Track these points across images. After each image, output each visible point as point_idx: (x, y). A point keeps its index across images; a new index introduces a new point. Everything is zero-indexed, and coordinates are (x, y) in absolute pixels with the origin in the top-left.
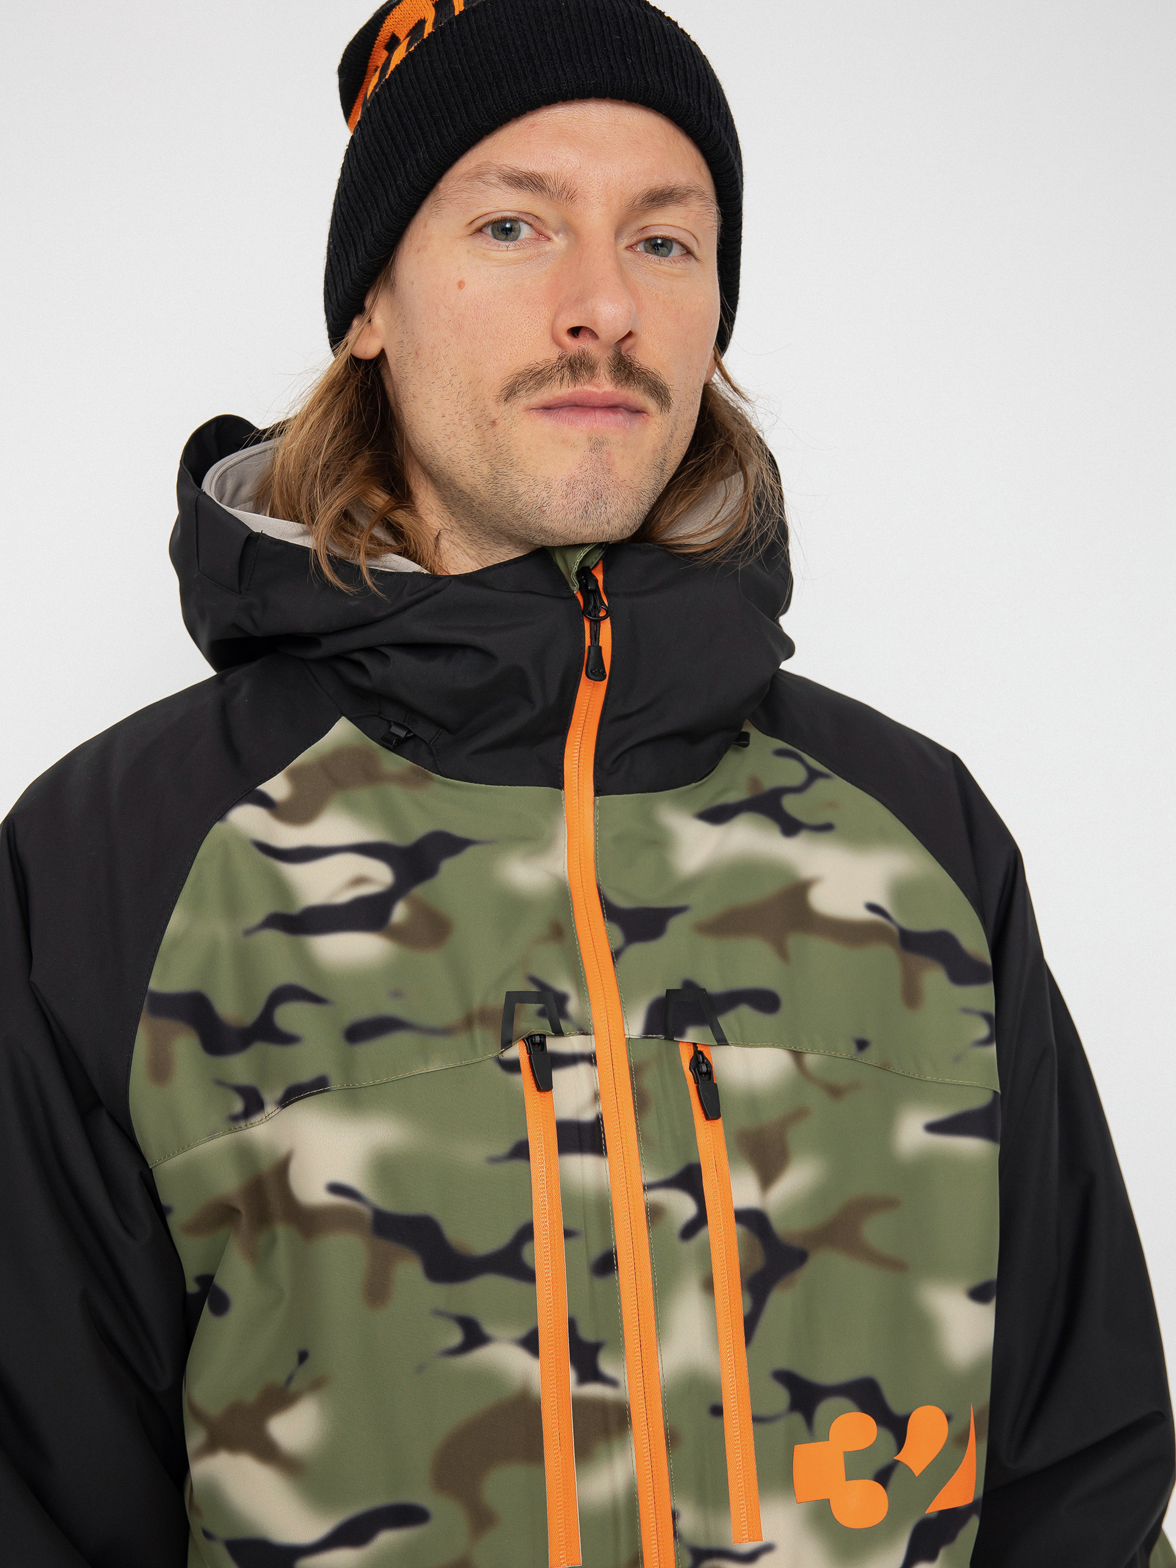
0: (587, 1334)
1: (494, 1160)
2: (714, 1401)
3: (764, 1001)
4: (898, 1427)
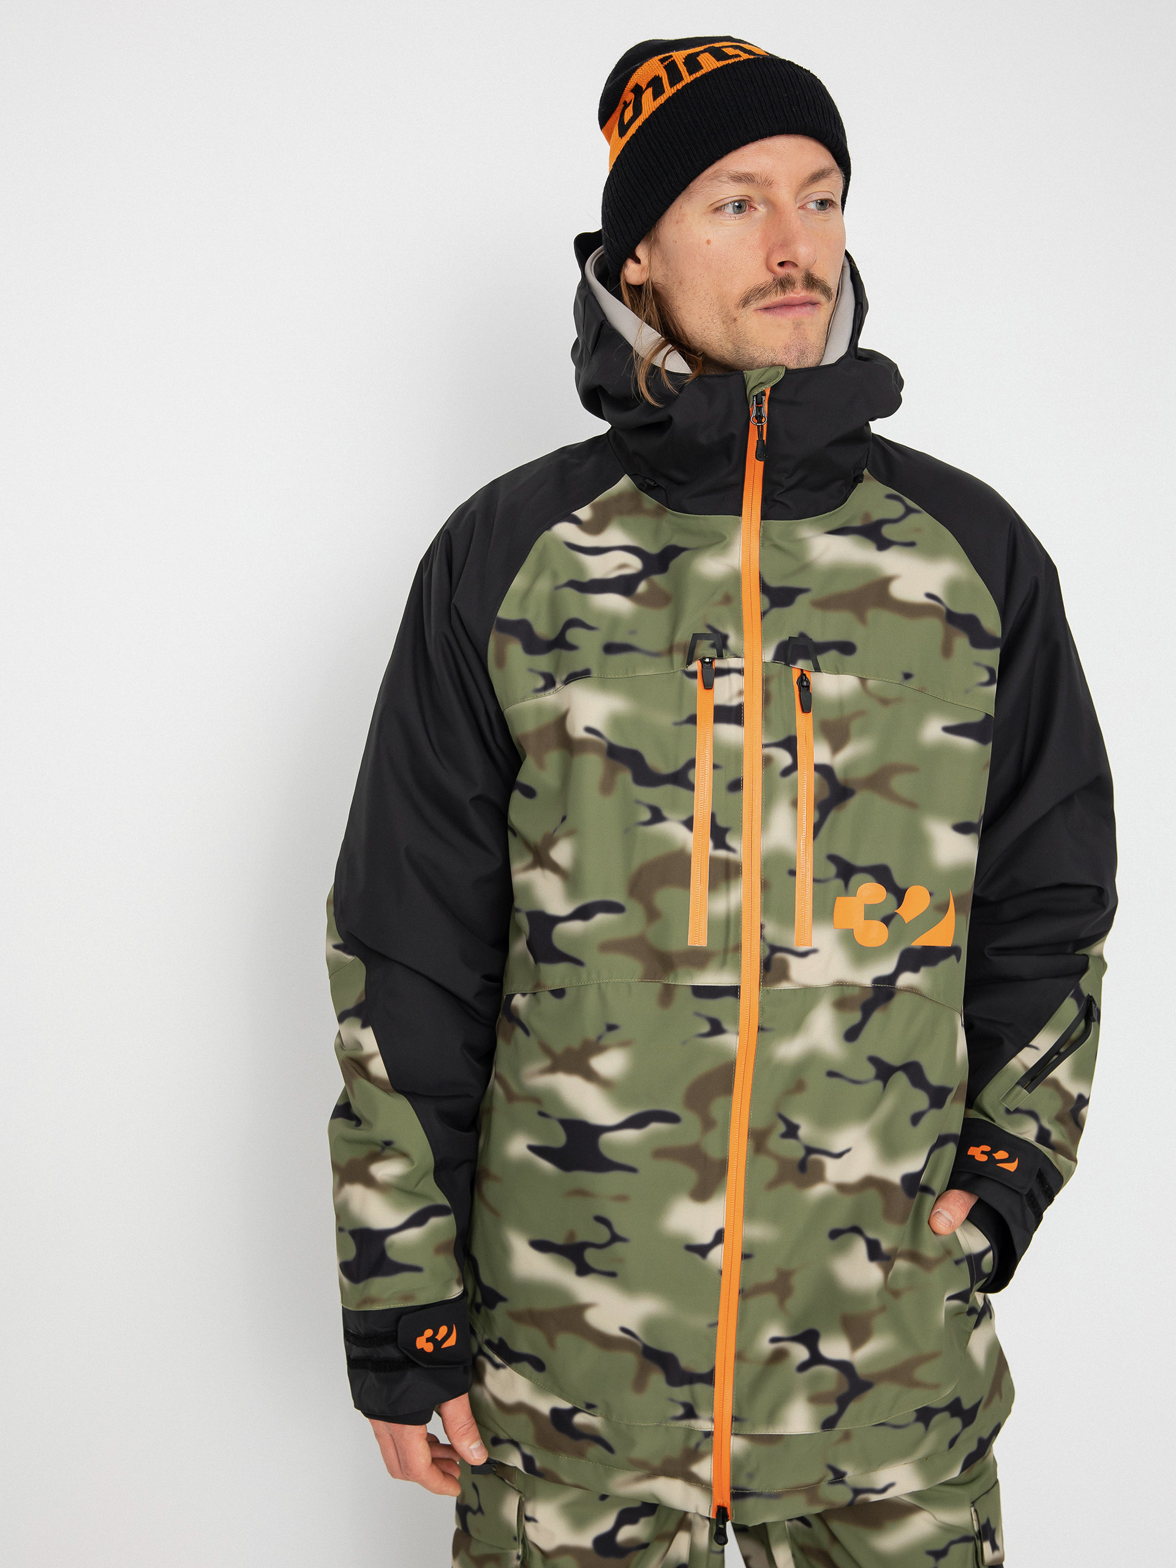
0: (721, 822)
1: (677, 724)
2: (792, 867)
3: (846, 648)
4: (899, 894)
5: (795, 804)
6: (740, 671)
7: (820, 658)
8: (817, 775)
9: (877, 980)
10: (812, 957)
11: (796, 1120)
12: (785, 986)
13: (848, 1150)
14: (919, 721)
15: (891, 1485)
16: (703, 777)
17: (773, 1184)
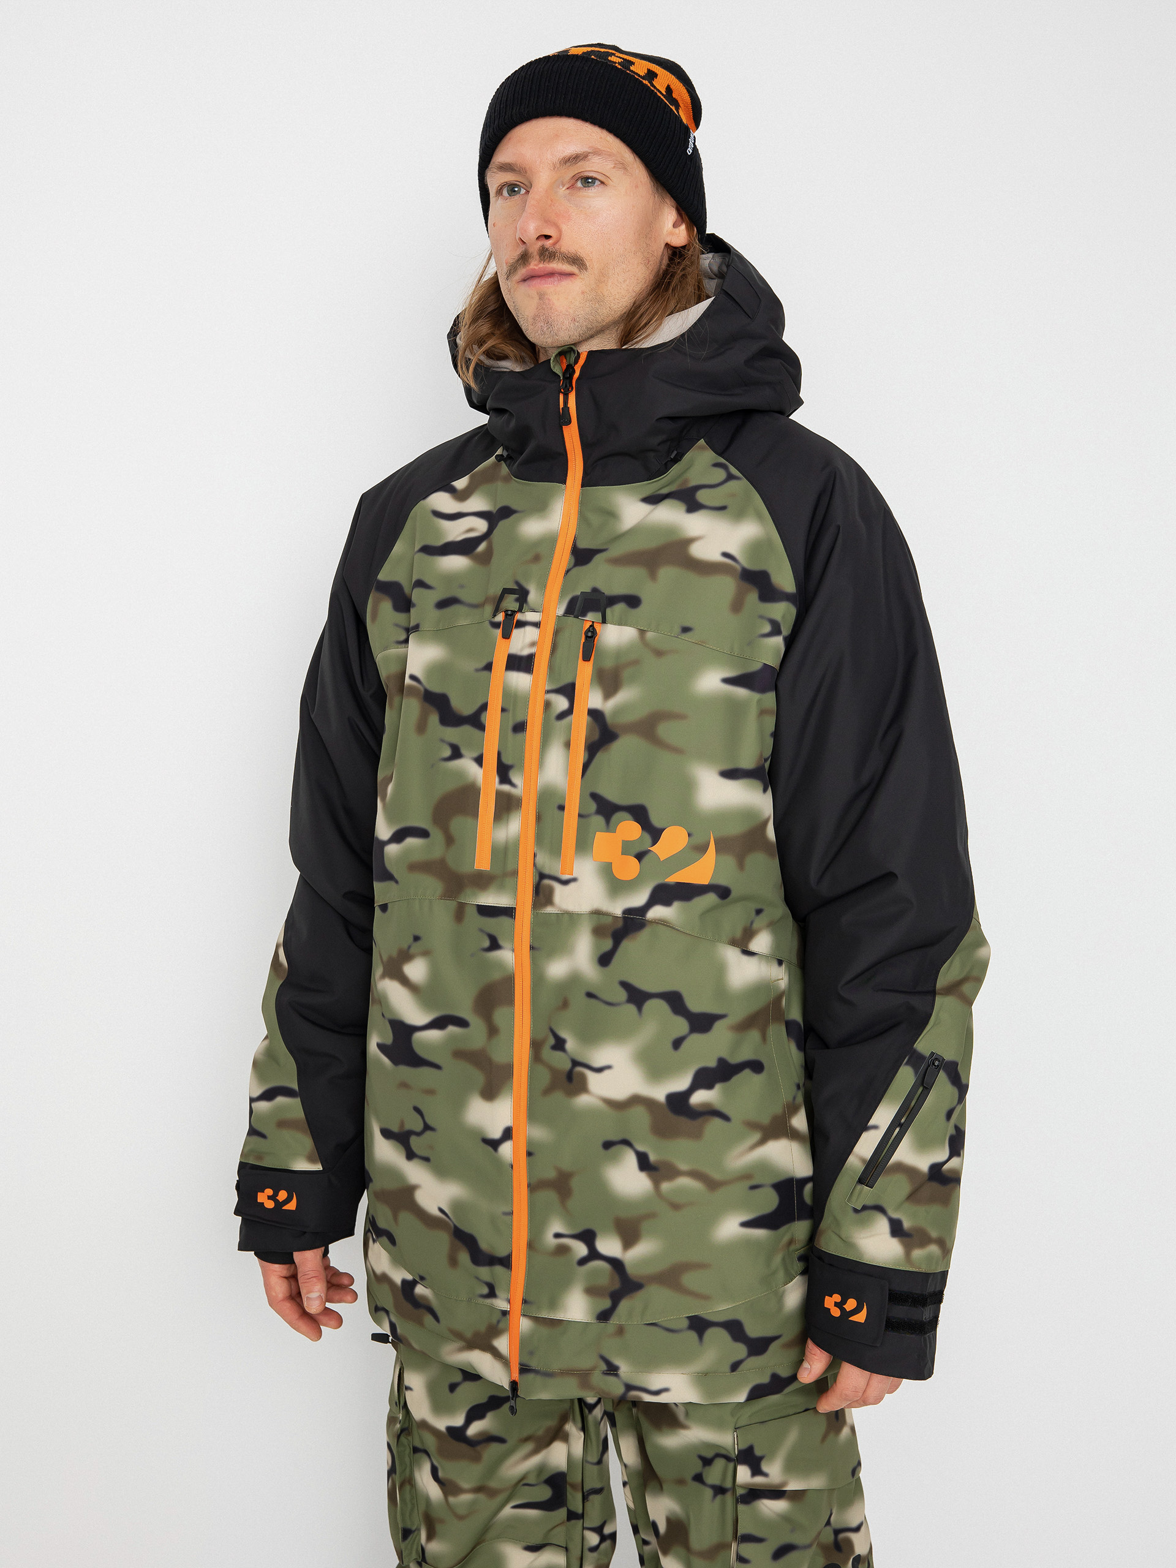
0: (507, 760)
1: (477, 670)
2: (561, 803)
3: (633, 601)
4: (655, 834)
5: (568, 745)
6: (537, 625)
7: (609, 611)
8: (590, 719)
9: (628, 912)
10: (572, 885)
11: (563, 1034)
12: (549, 910)
13: (609, 1067)
14: (693, 670)
15: (666, 1390)
16: (493, 719)
17: (547, 1091)
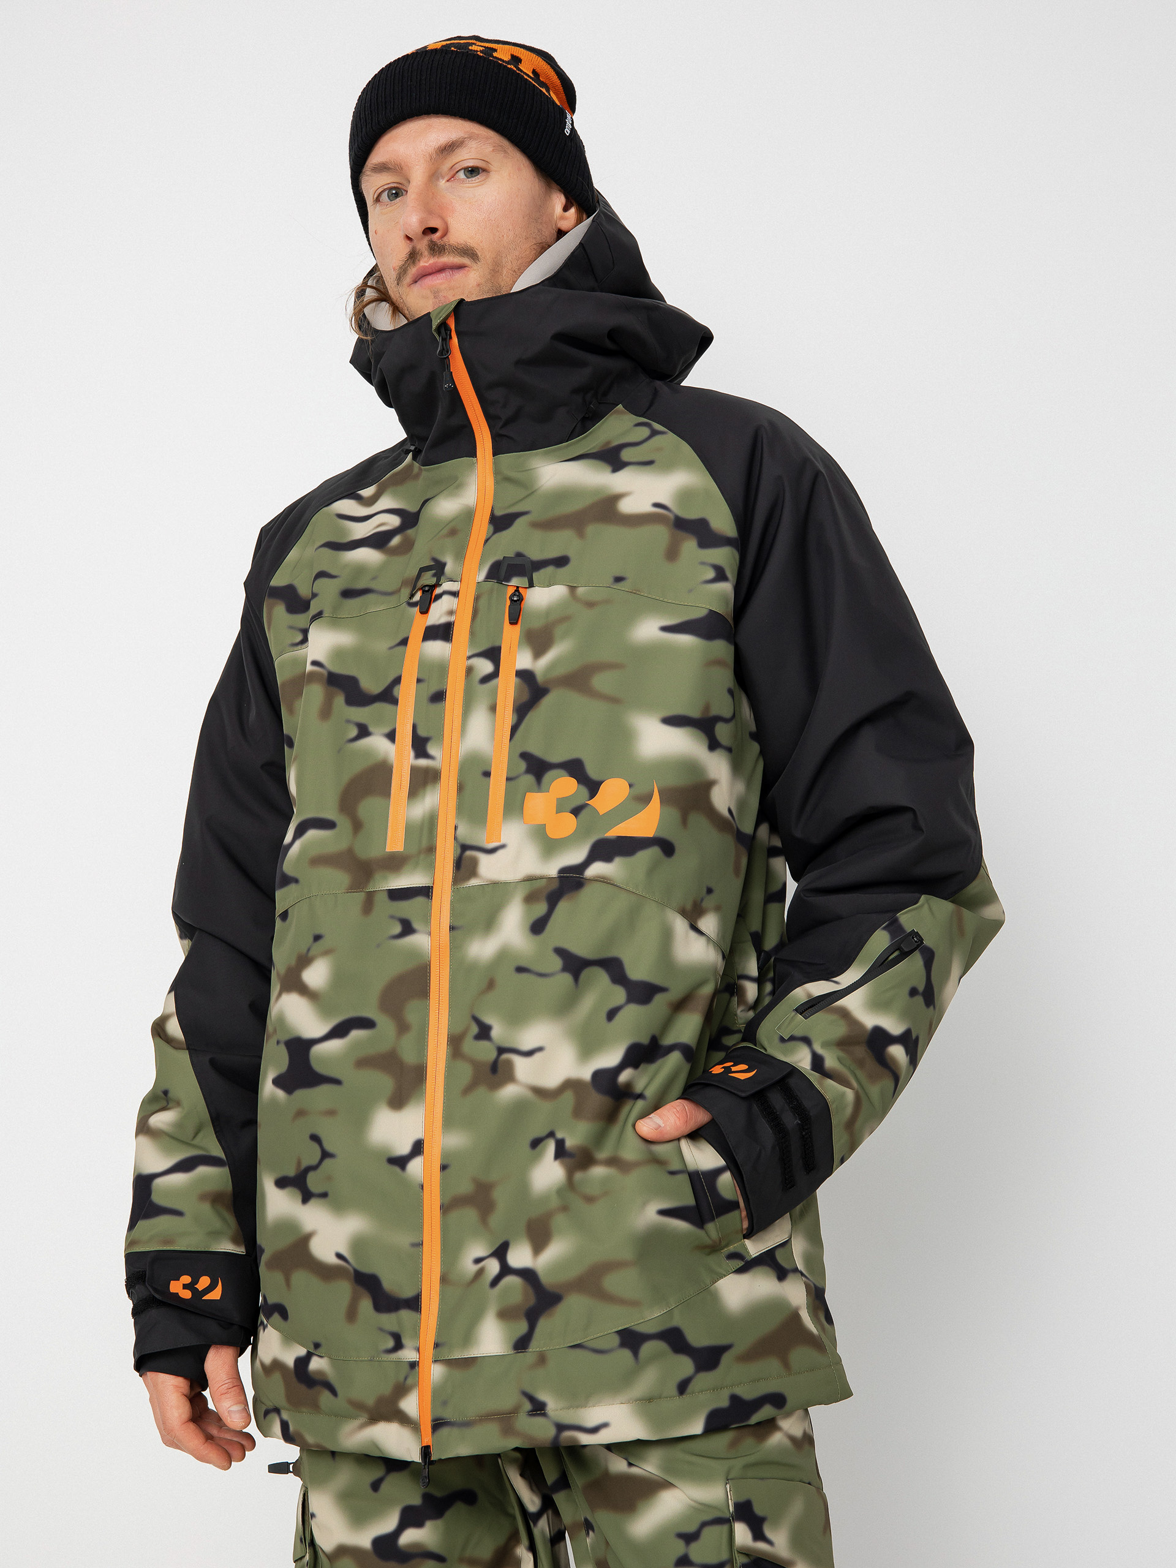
1: (391, 648)
2: (486, 769)
4: (593, 787)
5: (493, 708)
6: (455, 594)
7: (535, 575)
8: (518, 680)
9: (563, 871)
10: (500, 852)
11: (488, 1020)
12: (474, 882)
13: (540, 1049)
14: (628, 621)
16: (407, 693)
17: (468, 1090)
